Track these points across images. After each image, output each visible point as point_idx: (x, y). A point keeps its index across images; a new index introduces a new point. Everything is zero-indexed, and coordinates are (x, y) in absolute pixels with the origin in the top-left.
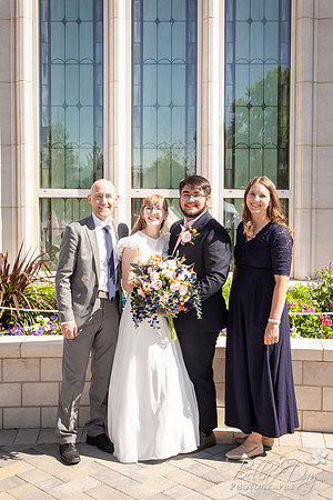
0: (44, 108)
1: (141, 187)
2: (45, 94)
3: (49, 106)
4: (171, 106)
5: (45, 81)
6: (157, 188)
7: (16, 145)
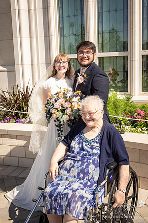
0: (61, 18)
1: (103, 52)
2: (61, 12)
3: (63, 17)
4: (116, 10)
5: (60, 6)
6: (110, 52)
7: (49, 36)
